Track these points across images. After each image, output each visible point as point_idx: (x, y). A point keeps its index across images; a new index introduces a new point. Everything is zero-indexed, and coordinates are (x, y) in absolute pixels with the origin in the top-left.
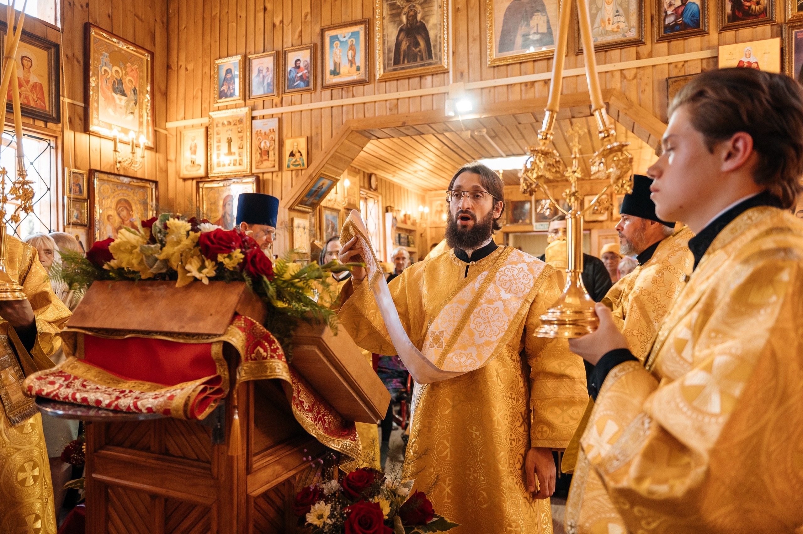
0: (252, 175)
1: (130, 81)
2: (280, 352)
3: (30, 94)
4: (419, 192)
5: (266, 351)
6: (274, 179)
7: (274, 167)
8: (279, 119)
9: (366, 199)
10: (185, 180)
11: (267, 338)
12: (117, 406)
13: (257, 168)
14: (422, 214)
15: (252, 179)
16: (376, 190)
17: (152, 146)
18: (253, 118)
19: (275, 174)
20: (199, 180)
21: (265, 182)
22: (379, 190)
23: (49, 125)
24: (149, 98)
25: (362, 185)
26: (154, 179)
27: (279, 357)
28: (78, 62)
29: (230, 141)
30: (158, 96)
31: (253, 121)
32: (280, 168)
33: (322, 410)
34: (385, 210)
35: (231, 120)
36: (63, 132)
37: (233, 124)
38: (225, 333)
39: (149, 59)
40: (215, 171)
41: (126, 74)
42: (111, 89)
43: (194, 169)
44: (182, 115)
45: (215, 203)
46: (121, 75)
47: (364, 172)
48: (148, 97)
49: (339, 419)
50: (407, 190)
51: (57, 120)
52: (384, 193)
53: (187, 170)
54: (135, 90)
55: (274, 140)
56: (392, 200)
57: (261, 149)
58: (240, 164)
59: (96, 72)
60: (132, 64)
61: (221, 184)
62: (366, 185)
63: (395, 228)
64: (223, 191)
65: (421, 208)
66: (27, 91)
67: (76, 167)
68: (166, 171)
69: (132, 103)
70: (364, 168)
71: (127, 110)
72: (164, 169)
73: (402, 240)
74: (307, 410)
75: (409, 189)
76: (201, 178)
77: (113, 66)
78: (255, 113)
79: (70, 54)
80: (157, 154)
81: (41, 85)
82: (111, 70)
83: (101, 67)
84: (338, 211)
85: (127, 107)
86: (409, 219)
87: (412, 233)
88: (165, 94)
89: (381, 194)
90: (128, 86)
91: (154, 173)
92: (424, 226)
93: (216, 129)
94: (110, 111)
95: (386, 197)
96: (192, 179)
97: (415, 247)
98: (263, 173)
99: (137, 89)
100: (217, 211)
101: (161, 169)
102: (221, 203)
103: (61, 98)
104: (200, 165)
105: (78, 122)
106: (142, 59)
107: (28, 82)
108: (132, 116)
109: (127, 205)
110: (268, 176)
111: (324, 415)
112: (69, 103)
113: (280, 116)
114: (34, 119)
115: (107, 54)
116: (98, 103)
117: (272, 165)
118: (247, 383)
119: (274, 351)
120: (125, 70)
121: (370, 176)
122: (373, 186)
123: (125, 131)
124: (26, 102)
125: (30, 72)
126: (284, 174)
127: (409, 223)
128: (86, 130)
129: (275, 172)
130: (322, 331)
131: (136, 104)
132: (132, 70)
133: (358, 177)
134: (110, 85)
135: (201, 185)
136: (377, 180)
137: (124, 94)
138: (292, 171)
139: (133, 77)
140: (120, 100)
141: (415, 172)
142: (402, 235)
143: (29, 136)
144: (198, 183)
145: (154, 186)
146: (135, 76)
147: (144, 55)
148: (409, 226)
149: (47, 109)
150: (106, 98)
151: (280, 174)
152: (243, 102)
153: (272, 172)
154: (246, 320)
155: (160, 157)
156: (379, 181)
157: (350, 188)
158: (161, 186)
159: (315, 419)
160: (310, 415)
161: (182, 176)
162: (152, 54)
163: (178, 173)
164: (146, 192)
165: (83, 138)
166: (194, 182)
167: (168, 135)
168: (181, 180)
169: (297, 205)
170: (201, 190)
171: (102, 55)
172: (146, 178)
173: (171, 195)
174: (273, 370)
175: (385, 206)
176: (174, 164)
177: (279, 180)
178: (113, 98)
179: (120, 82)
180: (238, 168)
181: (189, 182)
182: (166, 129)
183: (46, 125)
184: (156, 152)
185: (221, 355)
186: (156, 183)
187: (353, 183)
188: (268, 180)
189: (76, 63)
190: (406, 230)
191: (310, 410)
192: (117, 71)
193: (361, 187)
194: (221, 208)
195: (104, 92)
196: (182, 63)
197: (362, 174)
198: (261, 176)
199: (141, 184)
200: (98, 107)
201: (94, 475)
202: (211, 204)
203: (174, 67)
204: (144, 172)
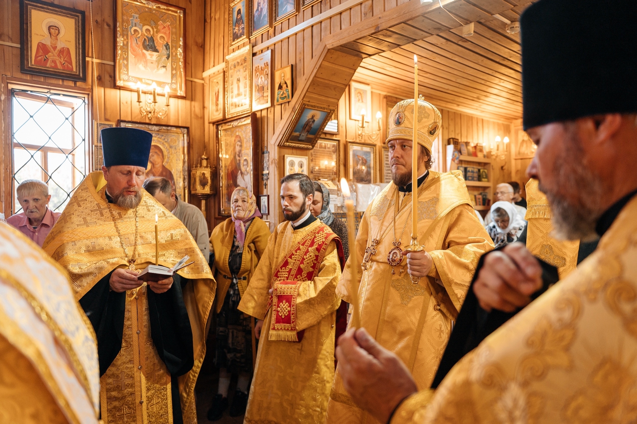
0: (251, 114)
1: (162, 37)
3: (58, 58)
6: (268, 116)
7: (268, 103)
8: (272, 50)
14: (499, 146)
15: (249, 120)
17: (185, 95)
18: (254, 55)
19: (269, 111)
20: (218, 123)
23: (78, 84)
24: (181, 51)
26: (187, 125)
28: (108, 25)
29: (238, 81)
30: (194, 49)
31: (254, 58)
32: (273, 103)
34: (446, 142)
35: (239, 61)
36: (92, 89)
37: (240, 64)
39: (182, 16)
40: (231, 113)
41: (157, 32)
42: (141, 47)
44: (212, 64)
45: (229, 145)
46: (152, 33)
48: (180, 50)
50: (482, 120)
51: (84, 79)
54: (167, 46)
55: (268, 75)
56: (458, 131)
57: (258, 86)
59: (125, 33)
60: (164, 21)
63: (456, 161)
65: (498, 139)
66: (54, 56)
67: (107, 120)
68: (203, 117)
69: (164, 58)
71: (158, 64)
72: (200, 116)
73: (469, 174)
75: (484, 118)
76: (220, 121)
77: (144, 25)
78: (256, 49)
79: (99, 20)
80: (193, 103)
81: (68, 49)
82: (141, 29)
83: (131, 28)
84: (373, 146)
85: (158, 61)
86: (481, 151)
87: (486, 167)
88: (202, 47)
90: (159, 42)
91: (189, 120)
92: (504, 157)
93: (231, 71)
94: (141, 66)
95: (448, 129)
97: (488, 181)
98: (261, 111)
99: (170, 44)
101: (196, 115)
102: (233, 144)
103: (87, 59)
106: (176, 16)
107: (55, 48)
108: (164, 69)
109: (157, 151)
110: (264, 114)
112: (99, 64)
113: (273, 47)
114: (63, 80)
115: (137, 16)
116: (127, 61)
117: (266, 102)
120: (157, 28)
123: (161, 84)
124: (53, 65)
125: (57, 39)
126: (275, 109)
127: (480, 155)
128: (115, 87)
129: (269, 107)
131: (168, 58)
132: (164, 27)
134: (140, 43)
135: (220, 128)
137: (156, 51)
138: (281, 104)
139: (165, 33)
140: (152, 56)
142: (469, 169)
143: (64, 95)
144: (218, 126)
145: (186, 132)
146: (168, 33)
147: (176, 12)
148: (480, 158)
149: (74, 70)
150: (136, 56)
151: (273, 109)
152: (247, 40)
153: (267, 108)
155: (197, 105)
158: (195, 131)
162: (184, 10)
163: (210, 119)
165: (112, 93)
166: (215, 125)
167: (205, 84)
169: (286, 141)
170: (219, 133)
171: (131, 16)
172: (179, 125)
175: (445, 139)
176: (207, 110)
177: (272, 117)
178: (144, 54)
179: (152, 39)
180: (244, 108)
181: (213, 125)
182: (203, 79)
183: (75, 84)
184: (192, 100)
186: (188, 128)
188: (264, 119)
189: (106, 27)
190: (479, 164)
192: (147, 30)
194: (233, 150)
195: (134, 50)
196: (213, 15)
198: (259, 113)
200: (128, 64)
203: (208, 21)
204: (178, 119)
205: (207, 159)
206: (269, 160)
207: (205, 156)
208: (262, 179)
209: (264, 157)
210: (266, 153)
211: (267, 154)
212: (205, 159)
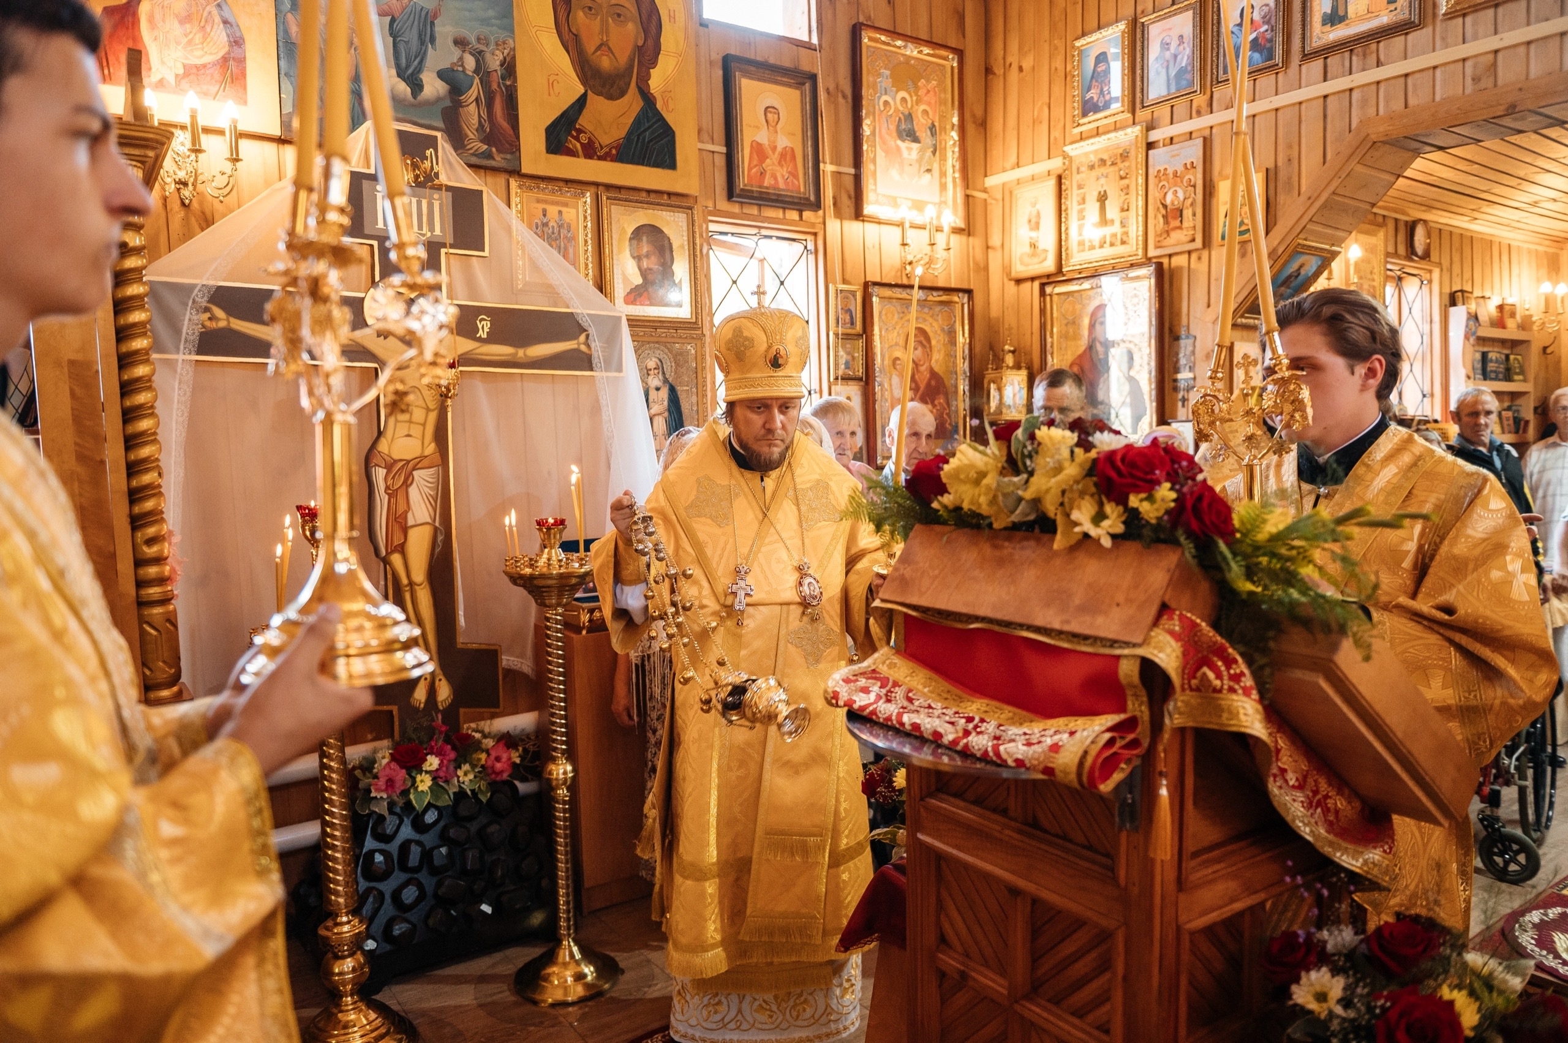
0: (1148, 261)
1: (925, 112)
2: (1248, 681)
3: (778, 168)
4: (1541, 249)
5: (1219, 676)
6: (1192, 266)
7: (1193, 240)
8: (1205, 139)
9: (1400, 279)
10: (1019, 281)
11: (1221, 653)
12: (966, 746)
13: (1157, 247)
14: (1549, 301)
15: (1148, 271)
16: (1426, 256)
17: (963, 226)
18: (1150, 146)
19: (1194, 256)
20: (1045, 280)
21: (1174, 273)
22: (1434, 256)
23: (807, 214)
24: (956, 138)
25: (1391, 249)
26: (965, 286)
27: (1246, 692)
28: (844, 97)
29: (1102, 198)
30: (971, 128)
31: (1151, 152)
32: (1207, 243)
33: (1324, 786)
34: (1447, 301)
35: (1105, 157)
36: (824, 223)
37: (1109, 163)
38: (1145, 642)
39: (955, 65)
40: (1077, 259)
41: (918, 102)
42: (895, 134)
43: (1036, 260)
44: (1013, 159)
45: (1074, 323)
46: (909, 106)
47: (1396, 220)
48: (955, 135)
49: (1357, 804)
50: (1509, 247)
51: (817, 205)
52: (1446, 263)
53: (1022, 263)
54: (932, 128)
55: (1194, 186)
56: (1467, 275)
57: (1165, 206)
58: (1123, 243)
59: (871, 109)
60: (928, 81)
61: (1086, 285)
62: (1402, 250)
63: (1472, 340)
64: (1090, 298)
65: (1546, 287)
66: (773, 164)
67: (845, 281)
68: (986, 268)
69: (929, 153)
70: (1396, 211)
71: (920, 166)
72: (982, 266)
73: (1491, 366)
74: (1293, 787)
75: (1513, 243)
76: (1048, 276)
77: (897, 92)
78: (1154, 136)
79: (832, 88)
80: (971, 239)
81: (792, 149)
82: (894, 99)
83: (879, 98)
85: (920, 160)
86: (1513, 315)
87: (1518, 349)
88: (983, 124)
89: (1439, 264)
90: (921, 124)
91: (966, 275)
92: (1552, 327)
93: (1076, 178)
94: (894, 173)
95: (1451, 271)
96: (1033, 279)
97: (1525, 381)
98: (1170, 256)
99: (937, 124)
100: (1076, 337)
101: (976, 264)
102: (1086, 321)
103: (822, 166)
104: (1046, 251)
105: (847, 204)
106: (943, 66)
107: (774, 148)
108: (928, 176)
109: (922, 339)
110: (1180, 261)
111: (1326, 797)
112: (833, 172)
113: (1207, 133)
114: (784, 209)
115: (888, 72)
116: (875, 164)
117: (1189, 238)
118: (1181, 731)
119: (1237, 678)
120: (917, 95)
121: (1411, 227)
122: (1419, 248)
123: (919, 206)
124: (773, 182)
125: (776, 132)
126: (1213, 253)
127: (1511, 323)
128: (858, 214)
129: (1197, 250)
130: (1334, 647)
131: (934, 153)
132: (928, 91)
133: (1381, 234)
134: (893, 127)
135: (1048, 290)
136: (1429, 235)
137: (916, 140)
139: (929, 104)
140: (910, 149)
141: (1535, 204)
142: (1492, 356)
143: (778, 238)
144: (1043, 286)
145: (966, 300)
146: (933, 102)
147: (946, 58)
148: (1511, 332)
149: (802, 190)
150: (887, 152)
151: (1205, 253)
152: (1129, 115)
153: (1189, 252)
154: (1181, 616)
155: (976, 242)
156: (1435, 235)
157: (1364, 261)
158: (978, 297)
159: (1310, 805)
160: (1300, 796)
161: (1014, 275)
162: (960, 53)
163: (1007, 270)
164: (953, 311)
165: (854, 228)
166: (1036, 284)
167: (989, 201)
168: (1013, 283)
169: (1242, 316)
170: (1048, 298)
171: (879, 75)
172: (953, 286)
173: (995, 311)
174: (1234, 715)
175: (1447, 290)
176: (999, 253)
177: (1203, 267)
178: (898, 149)
179: (909, 117)
180: (1120, 250)
181: (1028, 284)
182: (985, 191)
183: (801, 216)
184: (969, 235)
185: (1136, 679)
186: (969, 292)
187: (1370, 250)
188: (1180, 269)
189: (841, 100)
190: (1503, 342)
191: (1300, 787)
192: (904, 100)
193: (1388, 255)
194: (1085, 333)
195: (884, 142)
196: (1013, 59)
197: (1391, 225)
198: (1165, 261)
199: (944, 298)
200: (875, 171)
201: (920, 836)
202: (1066, 325)
203: (999, 70)
204: (950, 274)
205: (1013, 352)
206: (1193, 353)
207: (1010, 345)
208: (1176, 389)
209: (1179, 347)
210: (1187, 337)
211: (1191, 341)
212: (1010, 351)
